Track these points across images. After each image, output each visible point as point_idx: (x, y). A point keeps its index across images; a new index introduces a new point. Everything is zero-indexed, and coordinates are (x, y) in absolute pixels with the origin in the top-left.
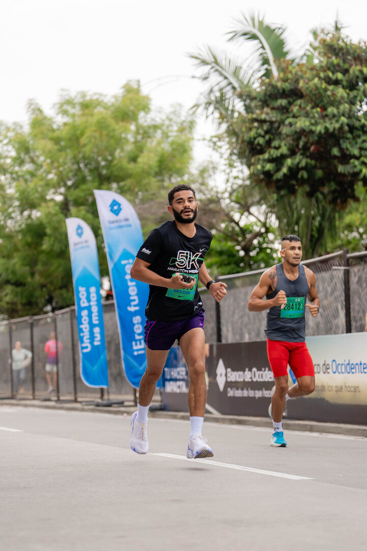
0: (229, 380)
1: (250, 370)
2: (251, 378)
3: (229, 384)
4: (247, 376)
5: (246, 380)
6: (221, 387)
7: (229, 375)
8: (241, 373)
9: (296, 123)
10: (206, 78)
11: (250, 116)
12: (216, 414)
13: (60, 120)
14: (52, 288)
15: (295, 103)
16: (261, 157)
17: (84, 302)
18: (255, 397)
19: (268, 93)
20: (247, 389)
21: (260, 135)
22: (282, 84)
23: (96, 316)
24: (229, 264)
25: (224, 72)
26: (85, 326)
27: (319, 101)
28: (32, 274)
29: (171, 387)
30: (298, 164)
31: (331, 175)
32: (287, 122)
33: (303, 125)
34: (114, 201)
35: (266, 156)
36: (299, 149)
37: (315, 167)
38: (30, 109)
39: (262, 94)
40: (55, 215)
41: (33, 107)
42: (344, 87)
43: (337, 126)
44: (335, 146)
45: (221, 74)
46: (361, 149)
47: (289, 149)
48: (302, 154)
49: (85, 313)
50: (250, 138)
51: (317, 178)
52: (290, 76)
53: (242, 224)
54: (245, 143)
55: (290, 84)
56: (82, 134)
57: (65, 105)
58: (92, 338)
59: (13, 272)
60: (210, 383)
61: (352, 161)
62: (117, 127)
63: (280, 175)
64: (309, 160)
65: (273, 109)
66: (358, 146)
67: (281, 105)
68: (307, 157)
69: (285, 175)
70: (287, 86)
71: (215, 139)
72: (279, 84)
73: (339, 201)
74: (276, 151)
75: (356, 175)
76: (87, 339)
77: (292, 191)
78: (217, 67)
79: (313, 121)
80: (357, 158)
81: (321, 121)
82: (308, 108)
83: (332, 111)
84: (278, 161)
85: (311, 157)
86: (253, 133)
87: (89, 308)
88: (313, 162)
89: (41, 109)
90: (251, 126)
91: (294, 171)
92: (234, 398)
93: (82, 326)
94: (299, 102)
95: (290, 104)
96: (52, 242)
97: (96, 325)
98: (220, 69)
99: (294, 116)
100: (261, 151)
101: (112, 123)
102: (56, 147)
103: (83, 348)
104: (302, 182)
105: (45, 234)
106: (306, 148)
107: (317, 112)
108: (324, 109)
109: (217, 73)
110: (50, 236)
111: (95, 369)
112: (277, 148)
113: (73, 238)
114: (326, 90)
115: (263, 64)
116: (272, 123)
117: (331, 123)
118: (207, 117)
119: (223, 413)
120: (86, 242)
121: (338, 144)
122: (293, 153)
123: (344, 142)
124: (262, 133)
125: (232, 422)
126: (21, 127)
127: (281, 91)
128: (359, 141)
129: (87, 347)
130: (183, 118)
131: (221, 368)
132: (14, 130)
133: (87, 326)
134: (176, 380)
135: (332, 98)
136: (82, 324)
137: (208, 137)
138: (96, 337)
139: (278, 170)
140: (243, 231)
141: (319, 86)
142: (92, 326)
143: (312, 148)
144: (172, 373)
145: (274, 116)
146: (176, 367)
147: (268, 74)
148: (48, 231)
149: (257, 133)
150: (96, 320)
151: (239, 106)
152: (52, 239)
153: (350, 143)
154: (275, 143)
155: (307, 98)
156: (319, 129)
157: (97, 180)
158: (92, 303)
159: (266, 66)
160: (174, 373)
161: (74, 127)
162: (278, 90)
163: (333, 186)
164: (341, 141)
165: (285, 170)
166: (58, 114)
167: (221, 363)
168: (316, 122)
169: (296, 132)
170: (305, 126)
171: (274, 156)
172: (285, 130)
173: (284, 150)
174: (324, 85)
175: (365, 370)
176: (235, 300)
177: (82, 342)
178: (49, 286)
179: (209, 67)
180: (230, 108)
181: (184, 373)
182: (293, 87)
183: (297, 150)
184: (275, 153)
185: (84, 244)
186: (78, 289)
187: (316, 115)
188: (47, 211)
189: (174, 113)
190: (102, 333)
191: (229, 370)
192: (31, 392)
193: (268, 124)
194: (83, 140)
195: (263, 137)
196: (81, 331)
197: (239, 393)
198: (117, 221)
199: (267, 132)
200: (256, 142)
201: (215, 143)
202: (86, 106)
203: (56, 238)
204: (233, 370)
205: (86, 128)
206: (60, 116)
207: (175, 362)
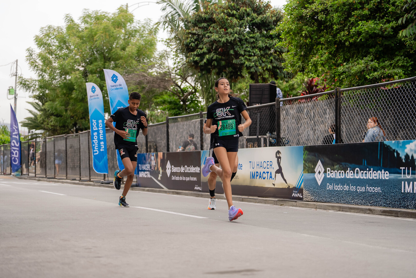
0: (172, 171)
1: (184, 167)
2: (184, 171)
3: (172, 174)
4: (182, 169)
5: (182, 172)
6: (169, 175)
7: (172, 169)
8: (179, 168)
9: (212, 36)
10: (164, 9)
11: (187, 31)
12: (165, 189)
13: (83, 26)
14: (77, 119)
15: (211, 26)
16: (193, 53)
17: (95, 128)
18: (186, 180)
19: (197, 20)
20: (182, 177)
21: (192, 42)
22: (204, 15)
23: (101, 136)
24: (174, 109)
25: (174, 6)
26: (96, 141)
27: (224, 25)
28: (66, 111)
29: (142, 174)
30: (212, 57)
31: (229, 64)
32: (207, 35)
33: (215, 38)
34: (114, 75)
35: (195, 53)
36: (213, 50)
37: (221, 59)
38: (67, 20)
39: (194, 20)
40: (79, 78)
41: (68, 18)
42: (236, 18)
43: (233, 38)
44: (231, 49)
45: (172, 7)
46: (245, 51)
47: (207, 50)
48: (214, 52)
49: (95, 134)
50: (187, 43)
51: (222, 65)
52: (208, 11)
53: (182, 87)
54: (184, 46)
55: (208, 15)
56: (96, 34)
57: (86, 18)
58: (99, 147)
59: (56, 109)
60: (162, 173)
61: (240, 57)
62: (115, 31)
63: (202, 63)
64: (218, 56)
65: (200, 28)
66: (243, 50)
67: (204, 26)
68: (217, 54)
69: (205, 63)
70: (207, 16)
71: (168, 41)
72: (203, 15)
73: (233, 77)
74: (200, 50)
75: (242, 64)
76: (96, 148)
77: (209, 72)
78: (170, 3)
79: (220, 36)
80: (243, 56)
81: (225, 36)
82: (218, 29)
83: (231, 30)
84: (202, 56)
85: (219, 54)
86: (188, 41)
87: (98, 131)
88: (220, 57)
89: (73, 19)
90: (188, 36)
91: (210, 61)
92: (175, 180)
93: (93, 141)
94: (213, 25)
95: (208, 26)
96: (77, 93)
97: (102, 141)
98: (172, 5)
99: (210, 32)
100: (193, 50)
101: (112, 29)
102: (81, 41)
103: (94, 153)
104: (214, 67)
105: (74, 89)
106: (216, 49)
107: (222, 31)
108: (226, 29)
109: (170, 7)
110: (76, 90)
111: (101, 164)
112: (202, 49)
113: (89, 93)
114: (227, 19)
115: (195, 2)
116: (199, 35)
117: (230, 37)
118: (164, 29)
119: (169, 189)
120: (97, 95)
121: (233, 48)
122: (209, 51)
123: (236, 47)
124: (194, 41)
125: (173, 193)
126: (62, 30)
127: (204, 19)
128: (244, 46)
129: (96, 152)
130: (152, 27)
131: (168, 165)
132: (58, 30)
133: (97, 141)
134: (145, 171)
135: (231, 24)
136: (94, 140)
137: (165, 40)
138: (102, 147)
139: (202, 60)
140: (183, 91)
141: (224, 17)
142: (99, 141)
143: (220, 50)
144: (143, 167)
145: (200, 32)
146: (145, 164)
147: (197, 8)
148: (75, 87)
149: (190, 40)
150: (102, 138)
151: (182, 24)
152: (78, 92)
153: (239, 48)
154: (200, 46)
155: (218, 23)
156: (223, 40)
157: (103, 60)
158: (100, 129)
159: (196, 3)
160: (144, 167)
161: (91, 30)
162: (202, 18)
163: (231, 69)
164: (235, 47)
165: (205, 61)
166: (82, 23)
167: (169, 162)
168: (222, 36)
169: (211, 41)
170: (216, 38)
171: (200, 53)
172: (205, 40)
173: (205, 50)
174: (226, 17)
175: (241, 168)
176: (177, 129)
177: (94, 149)
178: (75, 117)
179: (166, 3)
180: (177, 25)
181: (149, 167)
182: (210, 17)
183: (212, 50)
184: (200, 51)
185: (96, 97)
186: (92, 120)
187: (222, 33)
188: (75, 76)
189: (147, 23)
190: (105, 145)
191: (173, 166)
192: (65, 175)
193: (197, 36)
194: (96, 38)
195: (194, 42)
196: (93, 143)
197: (177, 178)
198: (115, 86)
199: (196, 40)
200: (190, 45)
201: (168, 43)
202: (98, 19)
203: (80, 91)
204: (175, 166)
205: (97, 30)
206: (83, 24)
207: (144, 161)
